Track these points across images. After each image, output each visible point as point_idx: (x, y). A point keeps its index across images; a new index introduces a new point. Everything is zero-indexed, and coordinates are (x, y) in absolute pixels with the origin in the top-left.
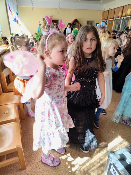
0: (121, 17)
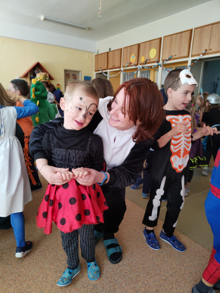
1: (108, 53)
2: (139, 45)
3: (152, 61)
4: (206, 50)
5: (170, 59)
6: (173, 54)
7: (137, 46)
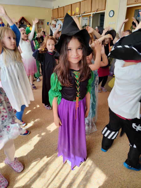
1: (58, 9)
2: (71, 5)
3: (77, 14)
4: (97, 9)
5: (84, 13)
6: (85, 11)
7: (70, 6)
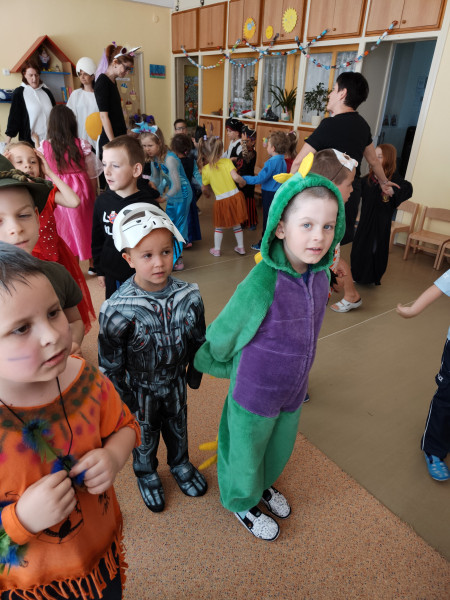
0: (258, 45)
1: (198, 10)
3: (287, 38)
4: (396, 23)
5: (323, 38)
6: (330, 27)
